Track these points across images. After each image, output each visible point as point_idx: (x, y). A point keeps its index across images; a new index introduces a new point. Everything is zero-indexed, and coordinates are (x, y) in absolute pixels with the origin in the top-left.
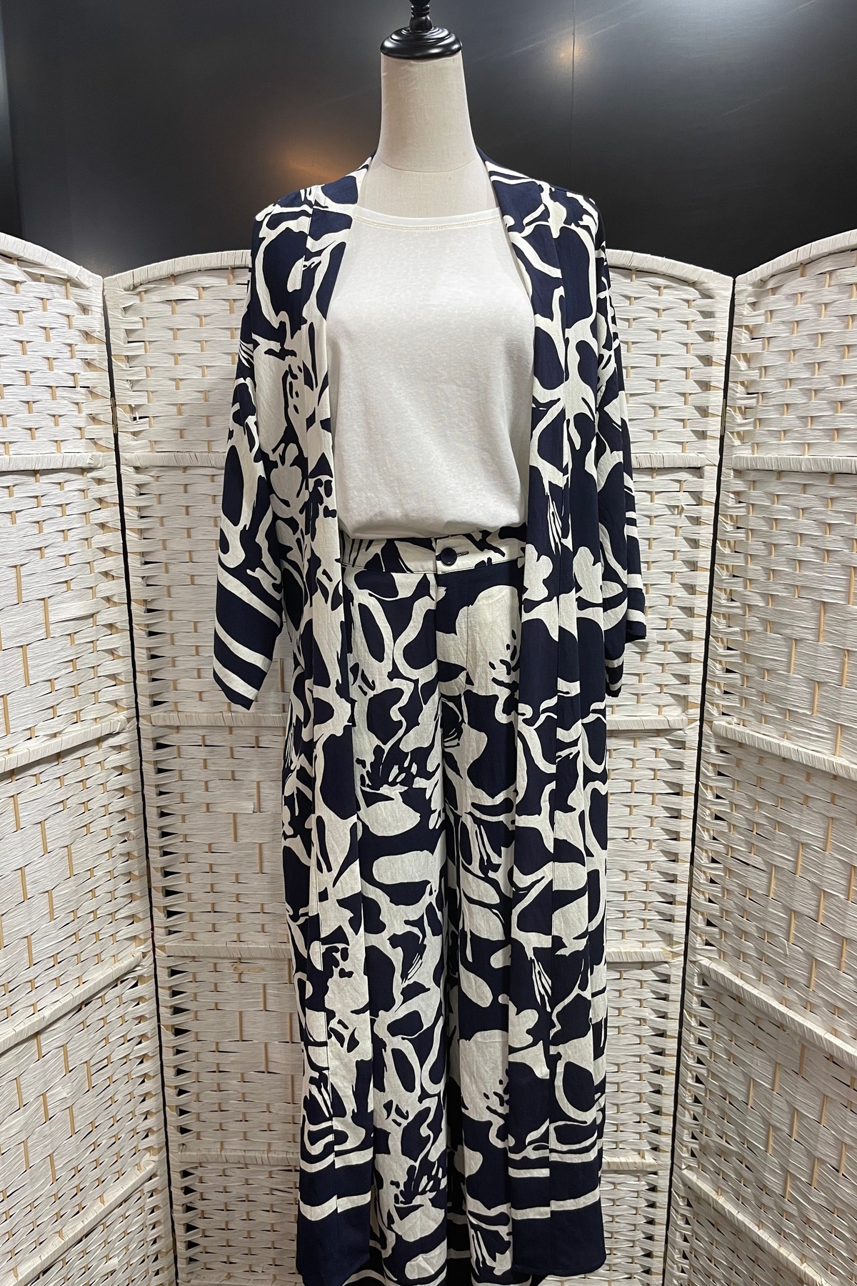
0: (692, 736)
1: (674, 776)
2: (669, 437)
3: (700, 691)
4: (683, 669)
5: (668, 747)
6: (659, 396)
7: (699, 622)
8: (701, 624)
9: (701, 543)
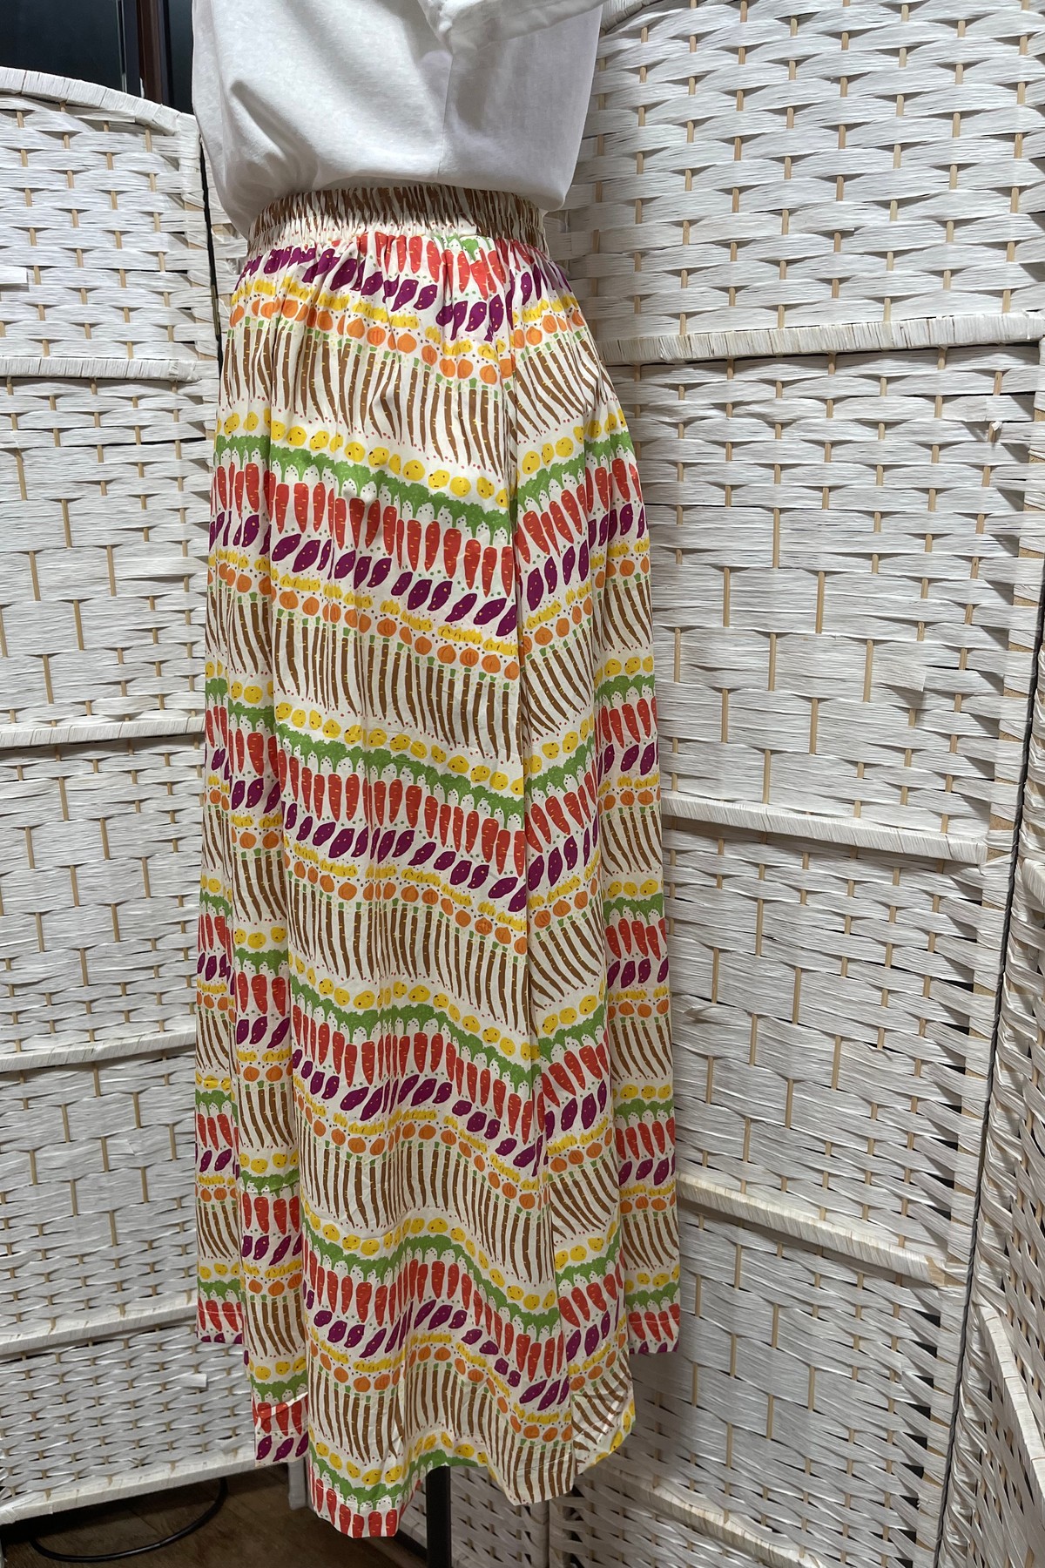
0: (995, 880)
1: (961, 951)
2: (975, 282)
3: (1016, 795)
4: (984, 749)
5: (956, 895)
6: (954, 199)
7: (1019, 659)
8: (1023, 664)
9: (1028, 499)
